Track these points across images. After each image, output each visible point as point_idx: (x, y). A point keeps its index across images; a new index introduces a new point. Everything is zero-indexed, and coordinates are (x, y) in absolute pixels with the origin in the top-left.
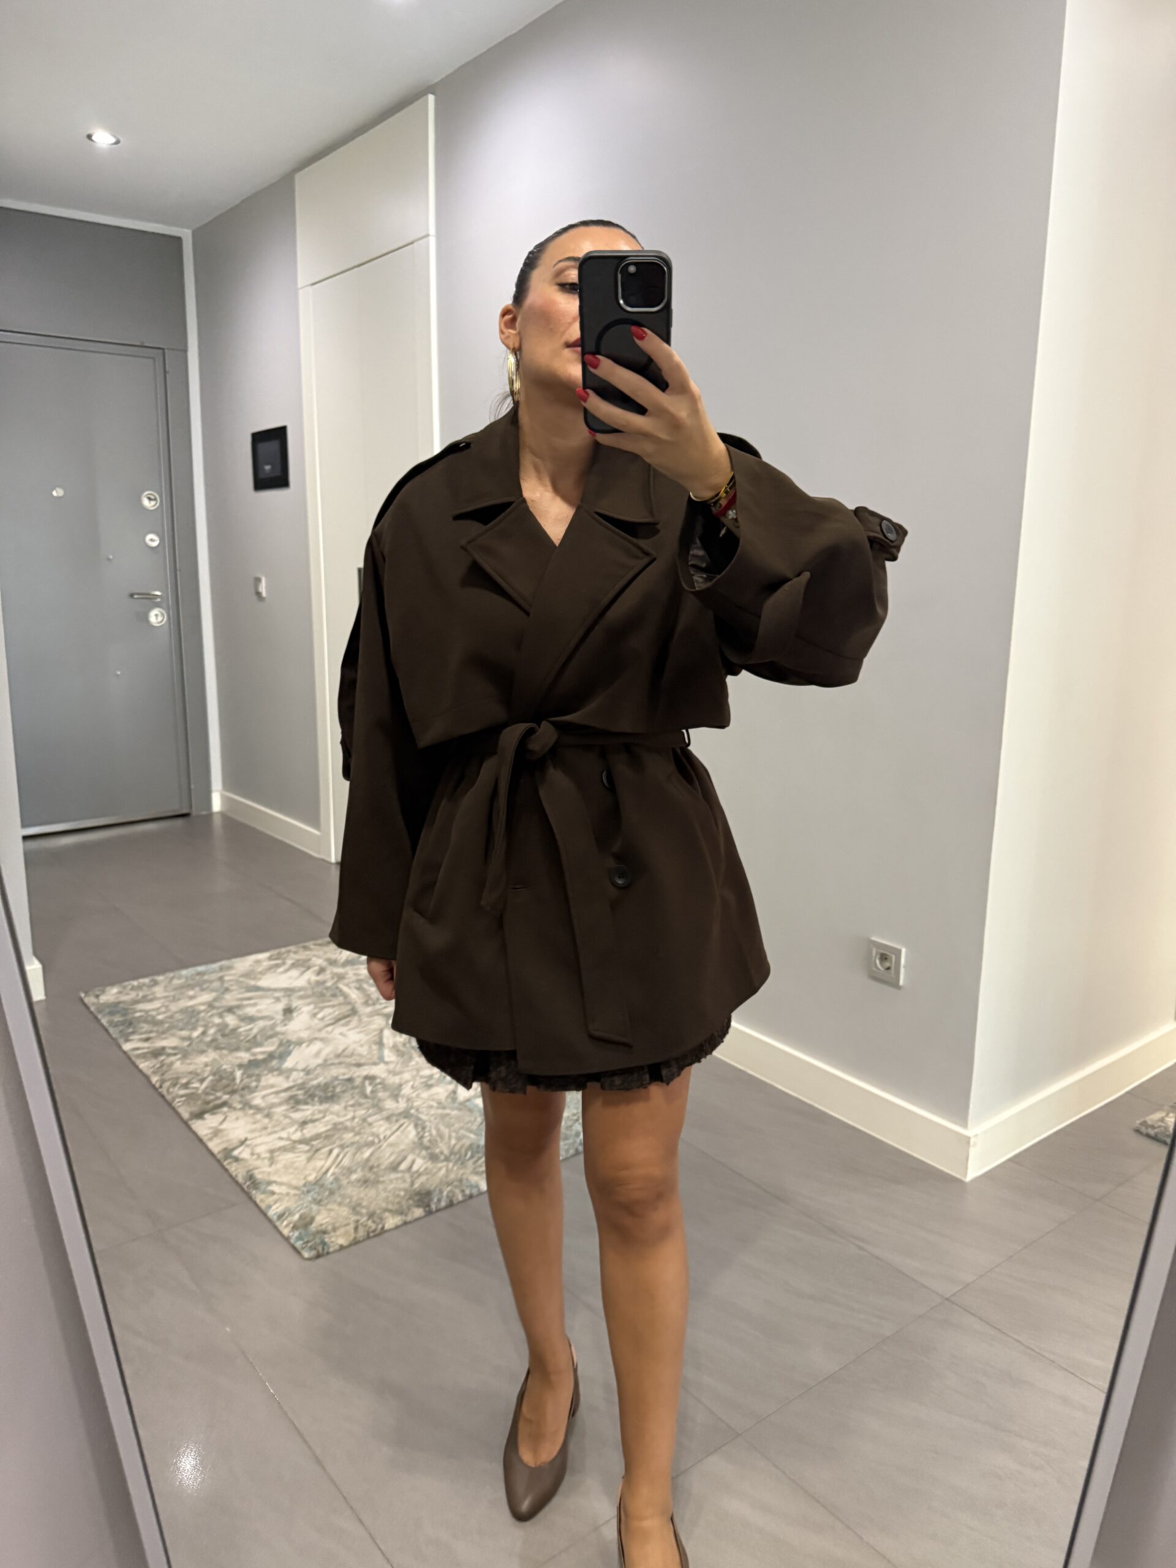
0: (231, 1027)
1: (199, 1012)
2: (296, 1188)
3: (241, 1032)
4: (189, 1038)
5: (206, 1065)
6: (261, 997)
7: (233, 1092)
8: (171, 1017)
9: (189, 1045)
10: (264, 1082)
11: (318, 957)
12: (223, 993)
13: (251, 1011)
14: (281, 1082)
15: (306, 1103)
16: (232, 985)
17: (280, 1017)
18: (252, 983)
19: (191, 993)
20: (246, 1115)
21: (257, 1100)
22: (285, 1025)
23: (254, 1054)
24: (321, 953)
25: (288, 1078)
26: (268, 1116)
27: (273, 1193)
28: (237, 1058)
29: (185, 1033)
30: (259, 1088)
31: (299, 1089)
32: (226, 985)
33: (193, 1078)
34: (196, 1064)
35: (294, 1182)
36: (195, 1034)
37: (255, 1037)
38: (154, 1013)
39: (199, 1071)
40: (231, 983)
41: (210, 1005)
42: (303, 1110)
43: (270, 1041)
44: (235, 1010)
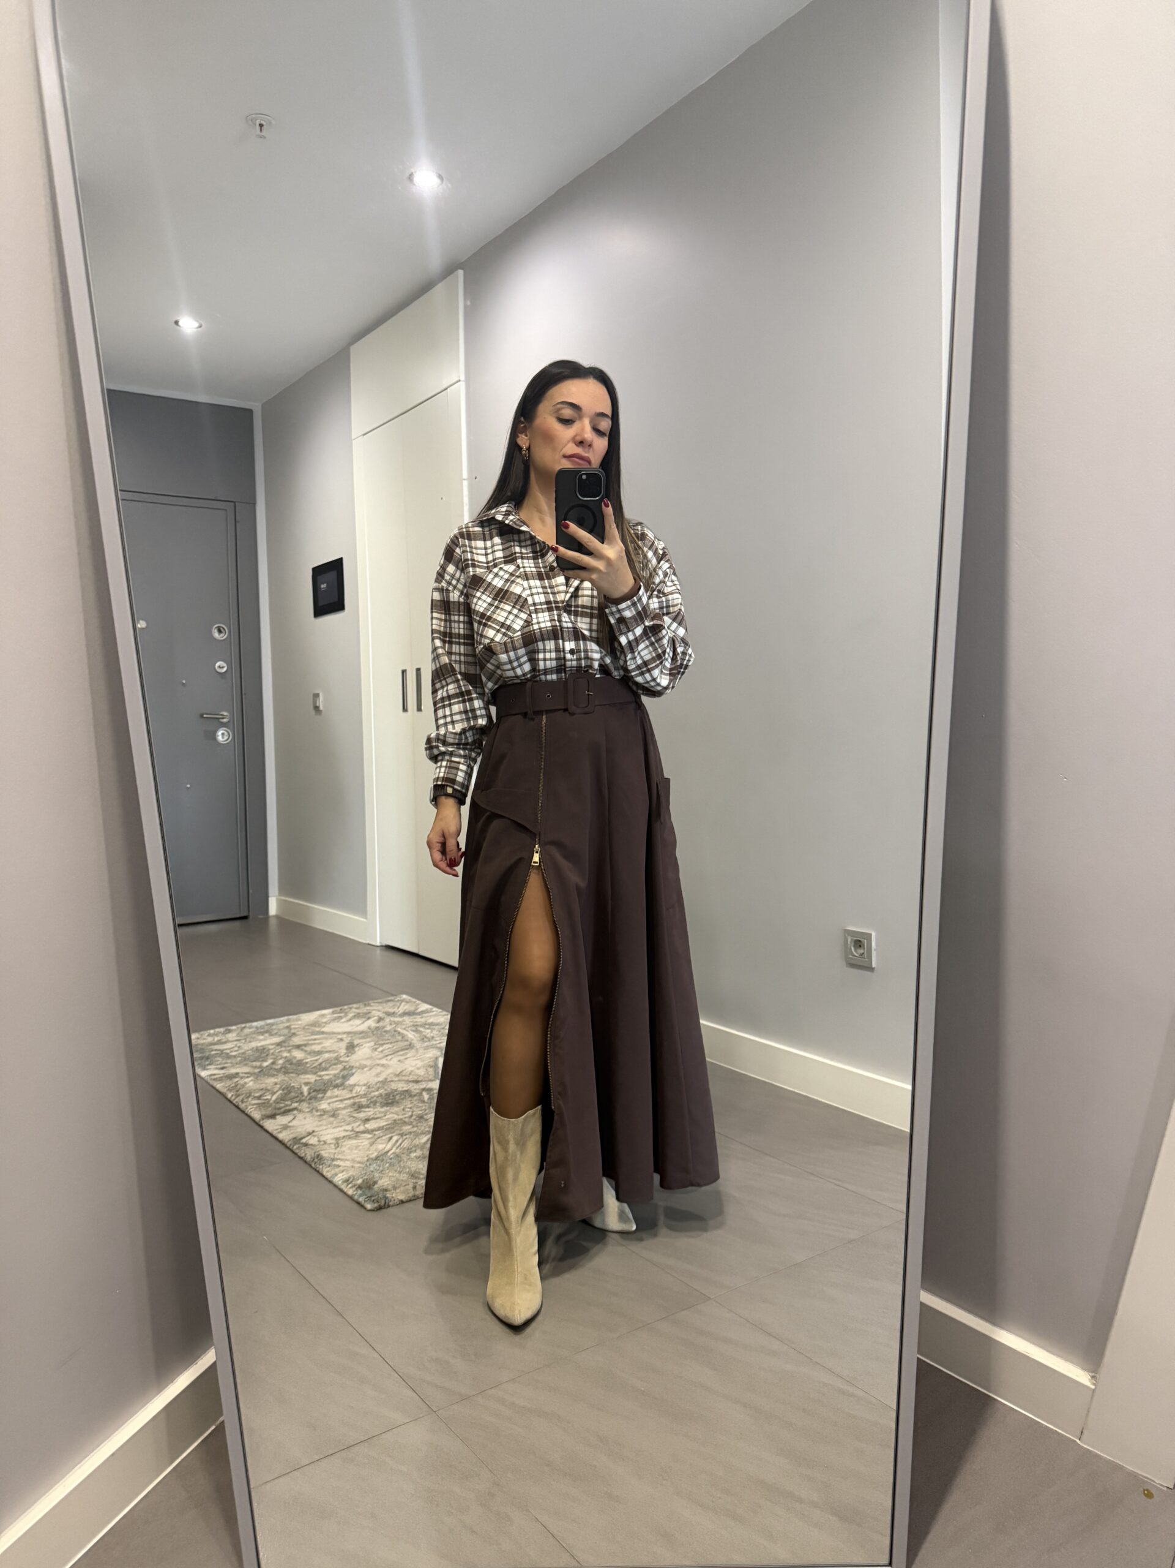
0: (298, 1059)
1: (269, 1050)
2: (359, 1162)
3: (307, 1063)
4: (260, 1067)
5: (276, 1084)
6: (326, 1039)
7: (301, 1101)
8: (243, 1053)
9: (260, 1072)
10: (329, 1094)
11: (379, 1011)
12: (290, 1037)
13: (317, 1048)
14: (345, 1094)
15: (368, 1106)
16: (298, 1031)
17: (343, 1051)
18: (317, 1029)
19: (261, 1037)
20: (312, 1116)
21: (324, 1105)
22: (348, 1056)
23: (320, 1076)
24: (380, 1008)
25: (351, 1091)
26: (333, 1116)
27: (339, 1166)
28: (305, 1079)
29: (254, 1064)
30: (325, 1098)
31: (361, 1098)
32: (293, 1031)
33: (264, 1093)
34: (266, 1083)
35: (358, 1159)
36: (265, 1064)
37: (320, 1064)
38: (228, 1051)
39: (269, 1088)
40: (297, 1030)
41: (279, 1044)
42: (365, 1112)
43: (334, 1067)
44: (303, 1047)
